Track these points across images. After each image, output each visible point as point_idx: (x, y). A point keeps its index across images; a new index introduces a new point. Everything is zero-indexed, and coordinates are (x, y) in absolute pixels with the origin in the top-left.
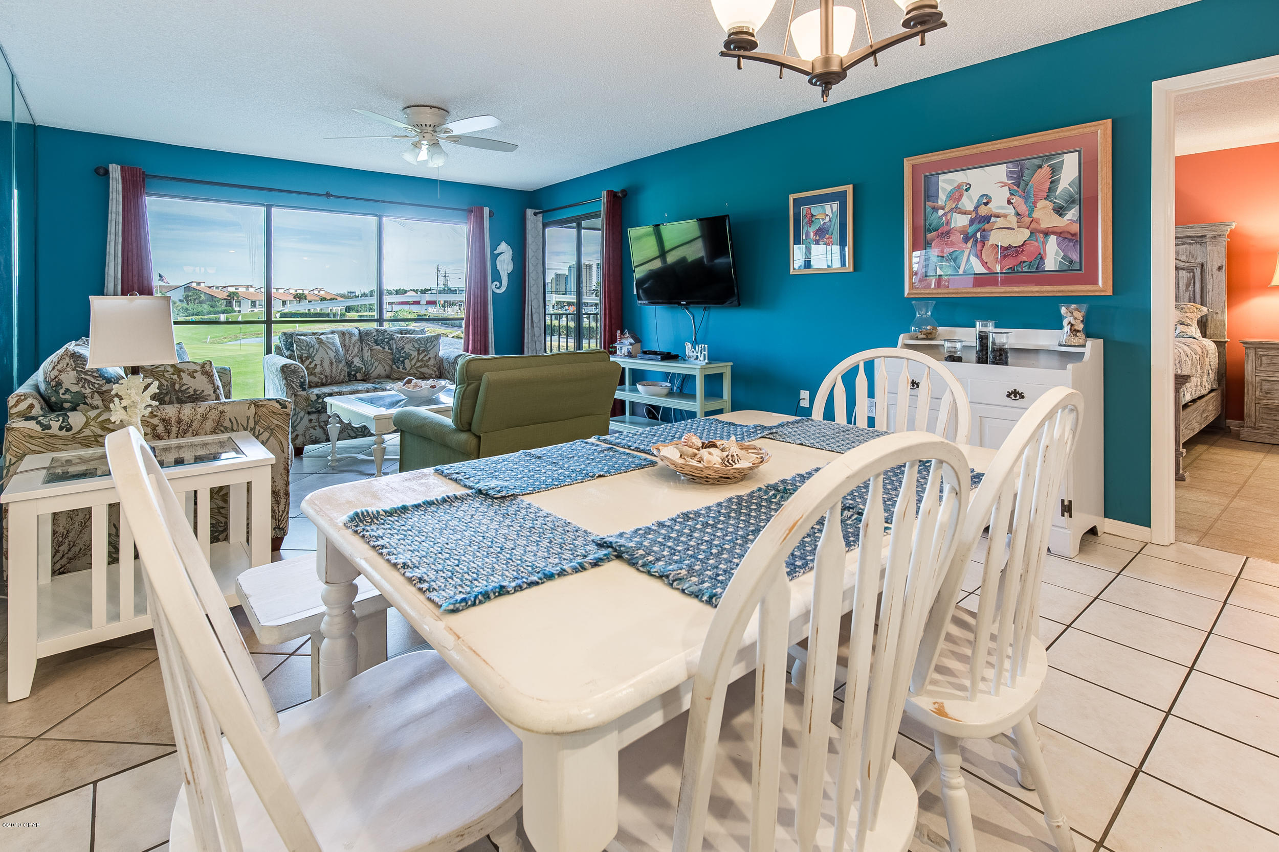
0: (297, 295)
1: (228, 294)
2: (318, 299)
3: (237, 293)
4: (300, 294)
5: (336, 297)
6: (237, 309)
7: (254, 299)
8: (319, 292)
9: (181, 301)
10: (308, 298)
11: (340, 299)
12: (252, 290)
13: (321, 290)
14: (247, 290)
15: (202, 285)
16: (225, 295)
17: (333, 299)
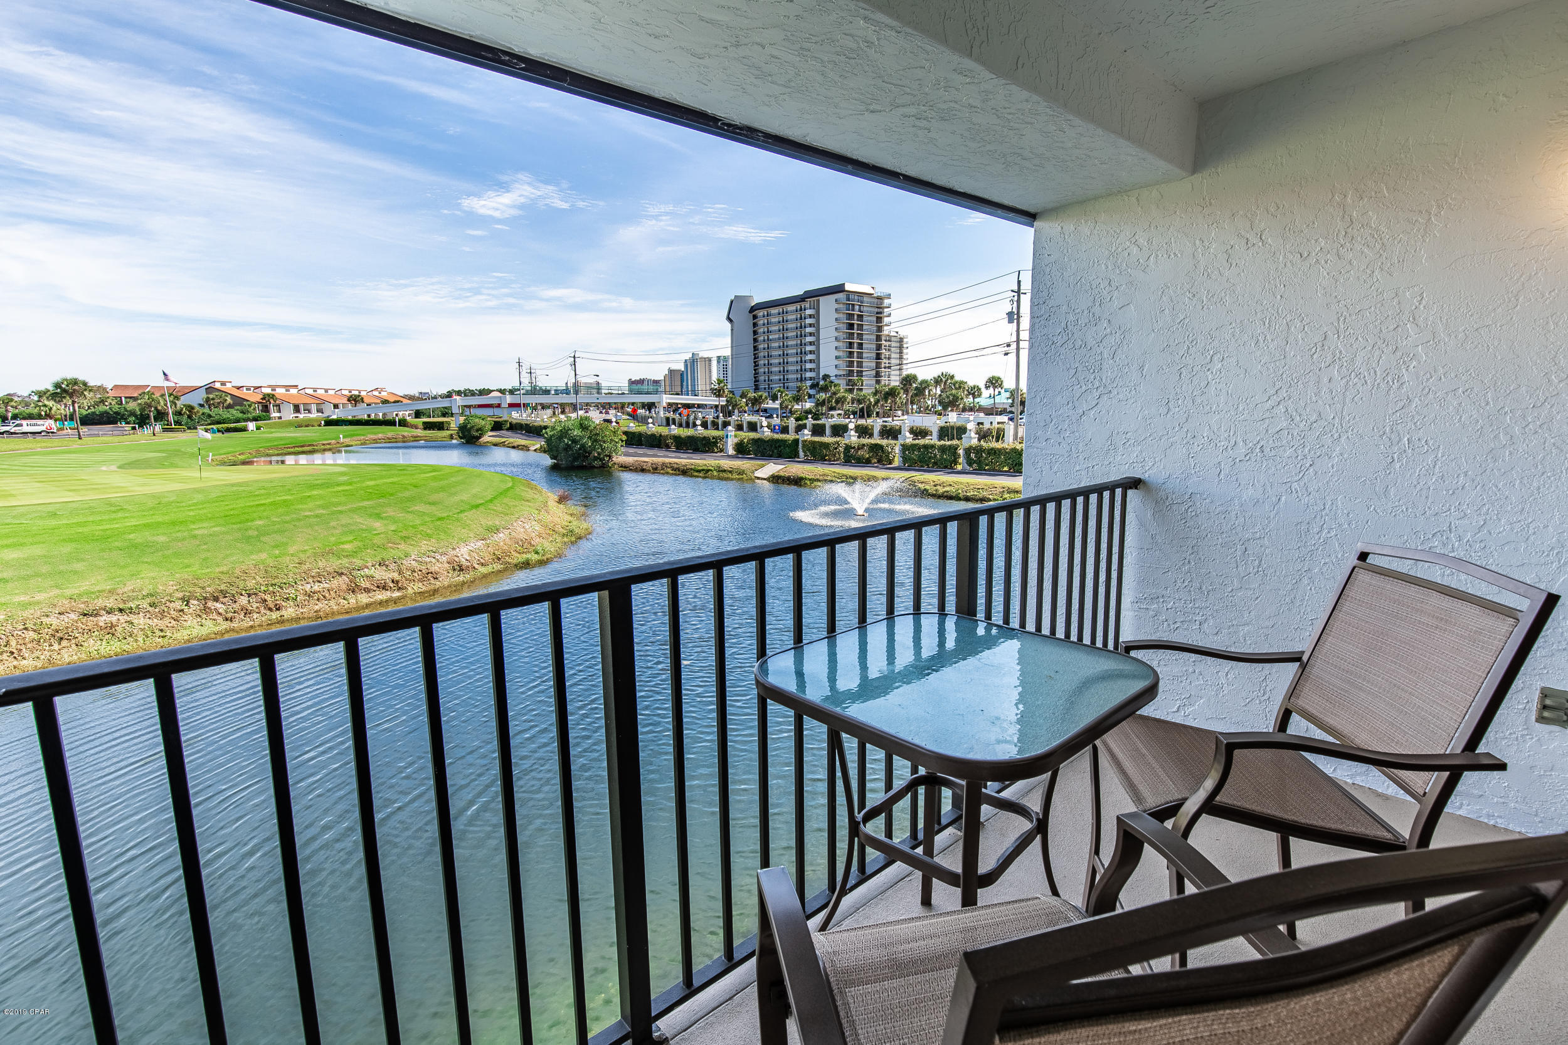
0: (351, 396)
1: (261, 397)
2: (379, 401)
3: (273, 395)
4: (355, 395)
5: (402, 399)
6: (275, 415)
7: (296, 402)
8: (380, 393)
9: (201, 406)
10: (366, 400)
11: (405, 401)
12: (293, 391)
13: (382, 391)
14: (287, 391)
15: (229, 385)
16: (257, 398)
17: (398, 402)
